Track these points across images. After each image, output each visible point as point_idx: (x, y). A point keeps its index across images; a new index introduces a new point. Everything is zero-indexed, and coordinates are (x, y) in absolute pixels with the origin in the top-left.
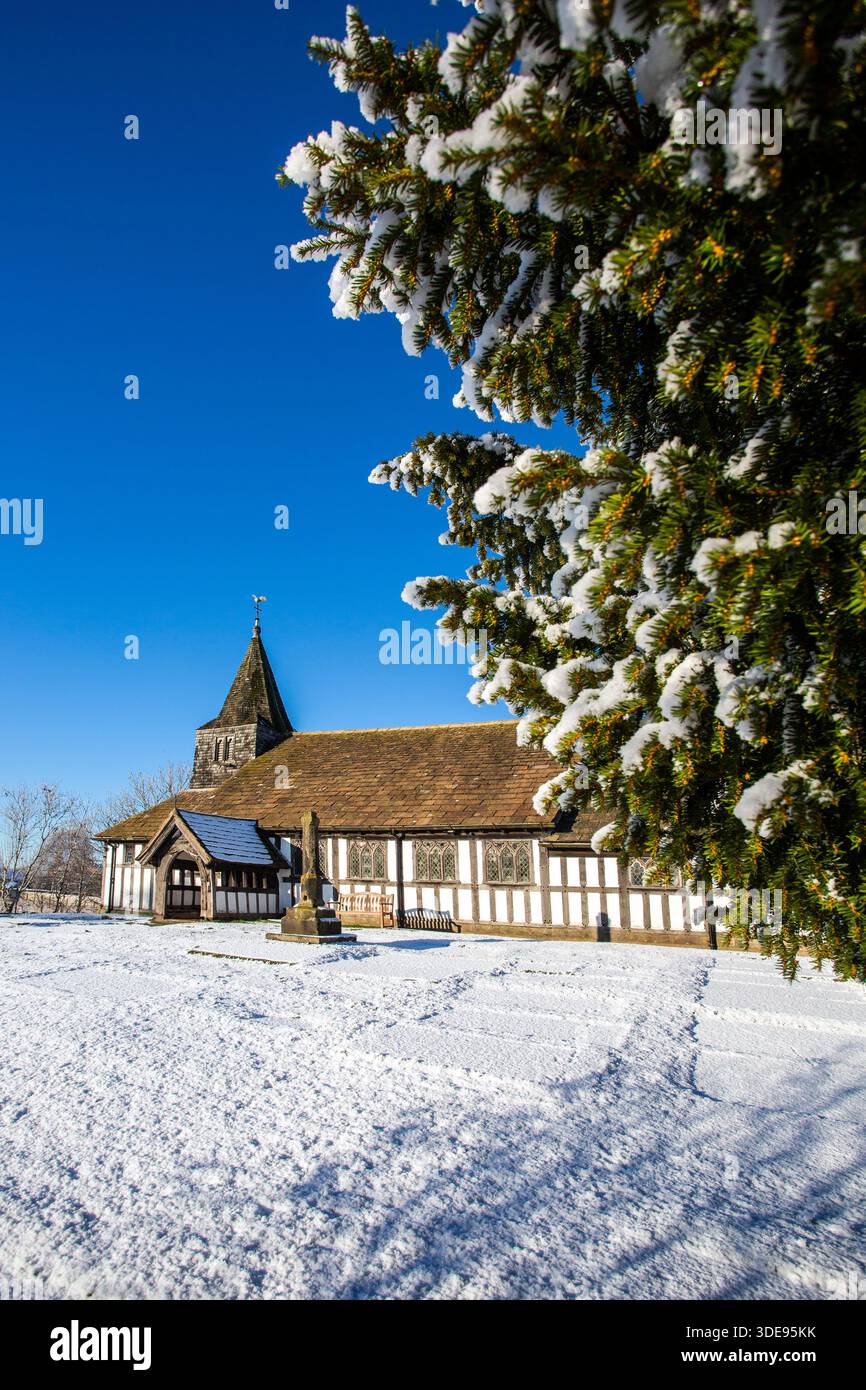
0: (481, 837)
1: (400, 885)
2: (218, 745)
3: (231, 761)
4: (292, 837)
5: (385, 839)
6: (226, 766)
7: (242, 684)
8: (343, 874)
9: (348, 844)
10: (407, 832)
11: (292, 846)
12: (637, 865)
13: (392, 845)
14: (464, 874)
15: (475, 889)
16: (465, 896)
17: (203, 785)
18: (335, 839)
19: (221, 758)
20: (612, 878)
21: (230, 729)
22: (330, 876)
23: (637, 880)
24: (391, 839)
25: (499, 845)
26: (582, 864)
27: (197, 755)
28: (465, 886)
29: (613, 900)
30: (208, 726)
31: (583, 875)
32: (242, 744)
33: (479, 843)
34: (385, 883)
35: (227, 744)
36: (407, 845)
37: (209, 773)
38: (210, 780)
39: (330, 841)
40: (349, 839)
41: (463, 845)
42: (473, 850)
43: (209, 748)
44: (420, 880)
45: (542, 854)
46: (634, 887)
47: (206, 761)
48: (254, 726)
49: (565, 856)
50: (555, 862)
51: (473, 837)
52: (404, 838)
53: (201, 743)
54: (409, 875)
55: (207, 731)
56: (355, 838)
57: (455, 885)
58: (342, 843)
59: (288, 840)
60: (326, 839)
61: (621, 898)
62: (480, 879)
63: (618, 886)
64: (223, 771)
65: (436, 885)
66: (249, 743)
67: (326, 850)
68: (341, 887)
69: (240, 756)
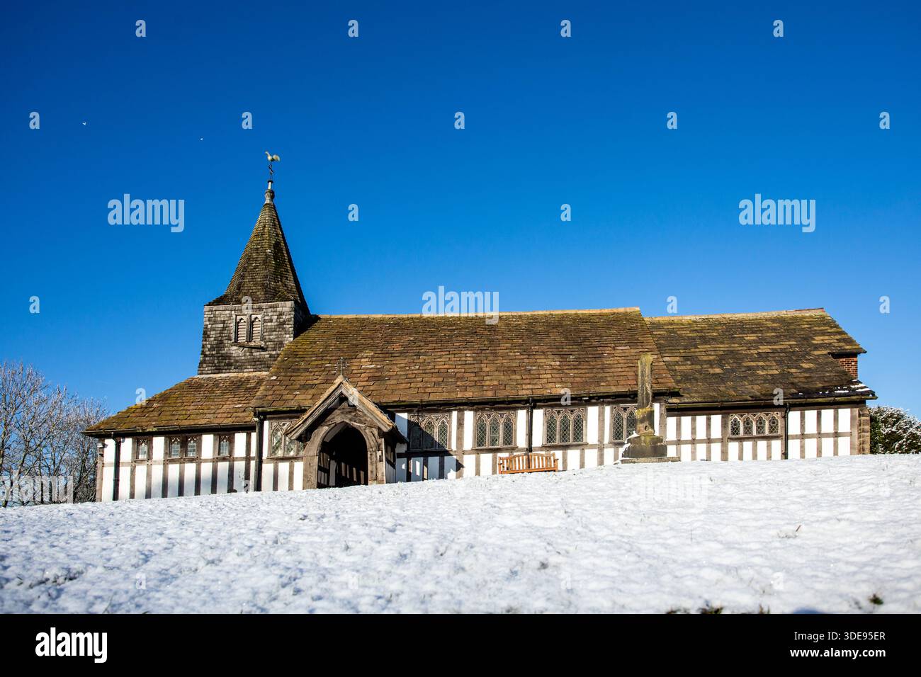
0: (609, 403)
1: (530, 449)
2: (237, 324)
3: (257, 342)
4: (409, 412)
5: (516, 409)
6: (252, 348)
7: (261, 257)
8: (468, 443)
9: (475, 416)
10: (540, 401)
11: (409, 421)
12: (735, 420)
13: (522, 415)
14: (591, 434)
15: (601, 448)
16: (591, 455)
17: (219, 370)
18: (461, 411)
19: (242, 339)
20: (716, 432)
21: (255, 306)
22: (454, 447)
23: (735, 430)
24: (522, 408)
25: (625, 409)
26: (694, 421)
27: (206, 335)
28: (592, 447)
29: (716, 448)
30: (220, 301)
31: (694, 430)
32: (274, 324)
33: (608, 409)
34: (513, 449)
35: (251, 323)
36: (539, 414)
37: (228, 356)
38: (230, 364)
39: (455, 414)
40: (476, 411)
41: (593, 411)
42: (601, 414)
43: (224, 328)
44: (549, 444)
45: (661, 414)
46: (731, 436)
47: (221, 342)
48: (289, 304)
49: (681, 415)
50: (671, 421)
51: (603, 403)
52: (535, 407)
53: (213, 321)
54: (539, 439)
55: (221, 307)
56: (483, 409)
57: (582, 446)
58: (469, 416)
59: (405, 416)
60: (450, 411)
61: (722, 446)
62: (606, 441)
63: (720, 437)
64: (248, 354)
65: (565, 448)
66: (284, 323)
67: (449, 422)
68: (465, 456)
69: (271, 337)
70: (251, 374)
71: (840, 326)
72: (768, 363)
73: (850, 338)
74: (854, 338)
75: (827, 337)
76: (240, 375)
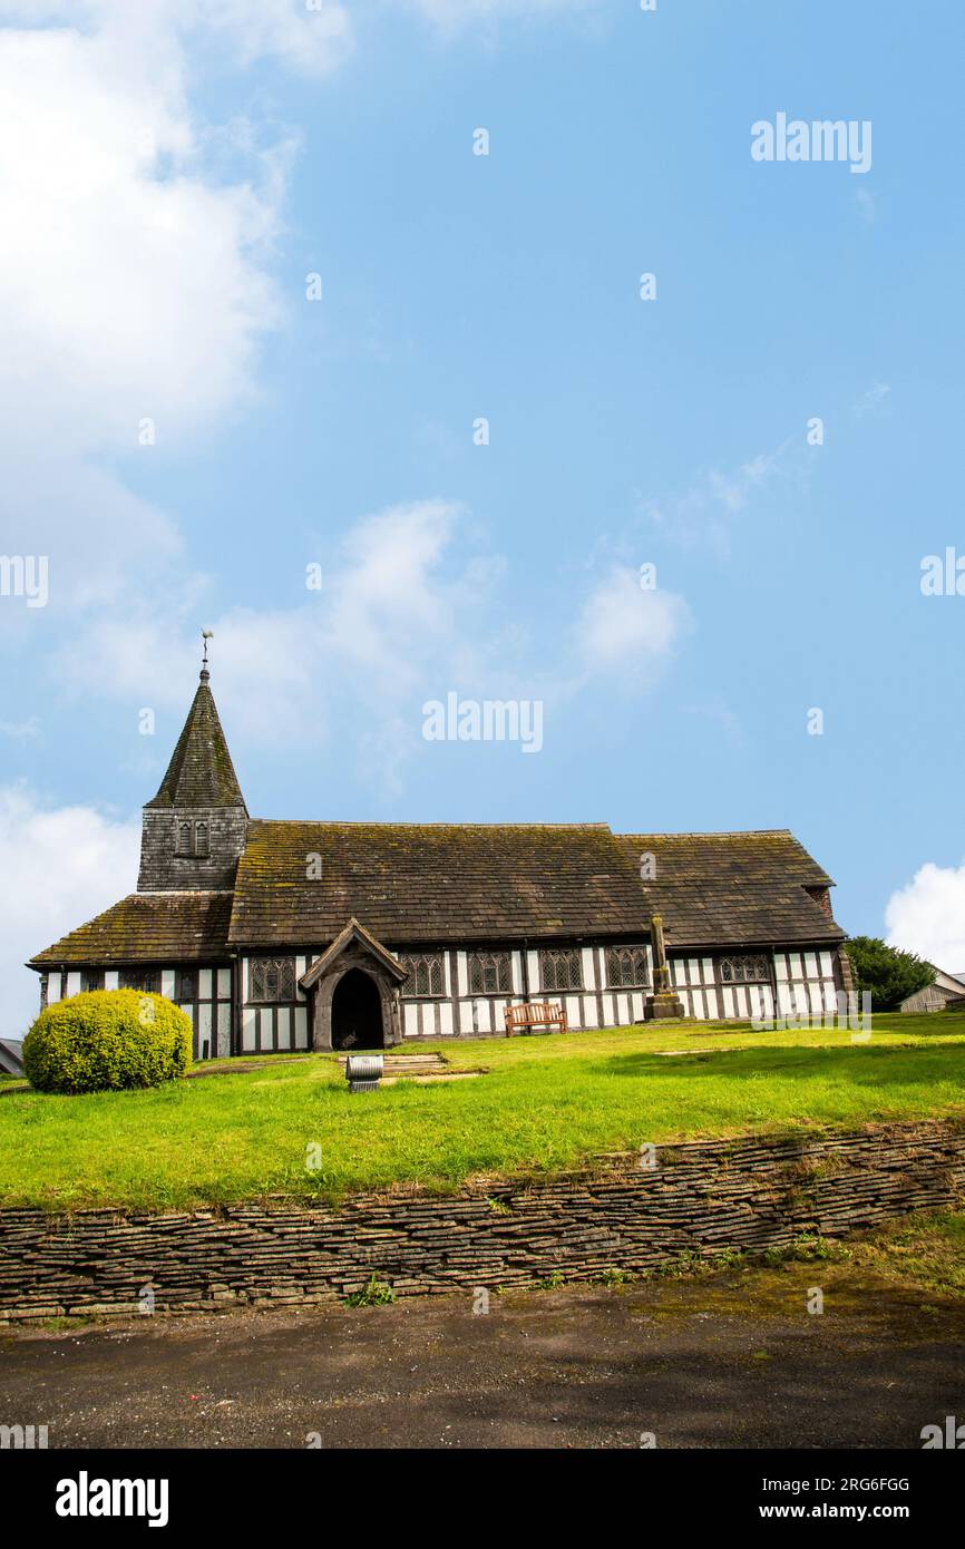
0: (602, 946)
1: (526, 997)
2: (180, 831)
4: (399, 951)
5: (509, 950)
8: (464, 988)
9: (468, 958)
10: (533, 941)
12: (726, 965)
13: (516, 957)
14: (589, 983)
15: (598, 995)
16: (590, 1002)
17: (162, 887)
18: (453, 952)
20: (710, 978)
21: (200, 810)
22: (449, 992)
23: (728, 976)
24: (515, 950)
25: (618, 952)
26: (687, 965)
27: (146, 845)
28: (590, 993)
29: (711, 994)
31: (688, 977)
32: (222, 832)
33: (602, 951)
34: (511, 996)
35: (196, 830)
36: (533, 957)
37: (168, 870)
38: (173, 880)
39: (447, 954)
40: (468, 952)
41: (587, 955)
42: (596, 957)
44: (546, 991)
46: (724, 982)
47: (162, 853)
48: (239, 809)
51: (596, 945)
52: (528, 948)
53: (151, 827)
54: (535, 987)
55: (163, 811)
56: (476, 951)
57: (580, 993)
58: (461, 956)
60: (442, 952)
61: (717, 992)
62: (604, 986)
63: (714, 982)
64: (193, 868)
65: (563, 994)
66: (233, 833)
67: (442, 965)
68: (461, 1004)
69: (219, 849)
70: (199, 894)
71: (809, 852)
72: (748, 897)
73: (819, 868)
74: (823, 868)
75: (797, 867)
76: (187, 893)
